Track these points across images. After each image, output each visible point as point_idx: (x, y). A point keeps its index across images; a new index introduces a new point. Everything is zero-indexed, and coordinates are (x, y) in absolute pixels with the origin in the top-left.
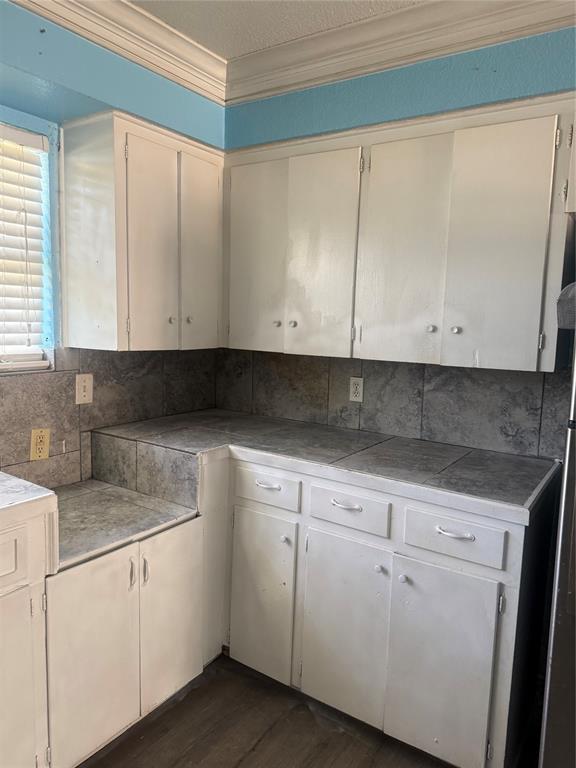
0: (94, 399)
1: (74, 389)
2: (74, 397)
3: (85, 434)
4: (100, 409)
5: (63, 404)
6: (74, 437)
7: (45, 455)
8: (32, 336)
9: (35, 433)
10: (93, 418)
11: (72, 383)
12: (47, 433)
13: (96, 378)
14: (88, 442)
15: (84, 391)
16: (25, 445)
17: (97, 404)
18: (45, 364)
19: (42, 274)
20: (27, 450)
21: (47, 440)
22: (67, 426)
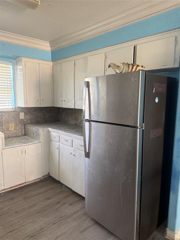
0: (24, 118)
1: (19, 116)
2: (19, 117)
3: (22, 125)
4: (26, 120)
5: (17, 119)
6: (20, 126)
7: (13, 129)
8: (9, 104)
9: (10, 125)
10: (24, 122)
11: (19, 114)
12: (13, 125)
13: (25, 113)
14: (23, 127)
15: (22, 116)
16: (8, 127)
17: (25, 119)
18: (13, 110)
19: (12, 91)
20: (9, 128)
21: (13, 126)
22: (18, 123)
